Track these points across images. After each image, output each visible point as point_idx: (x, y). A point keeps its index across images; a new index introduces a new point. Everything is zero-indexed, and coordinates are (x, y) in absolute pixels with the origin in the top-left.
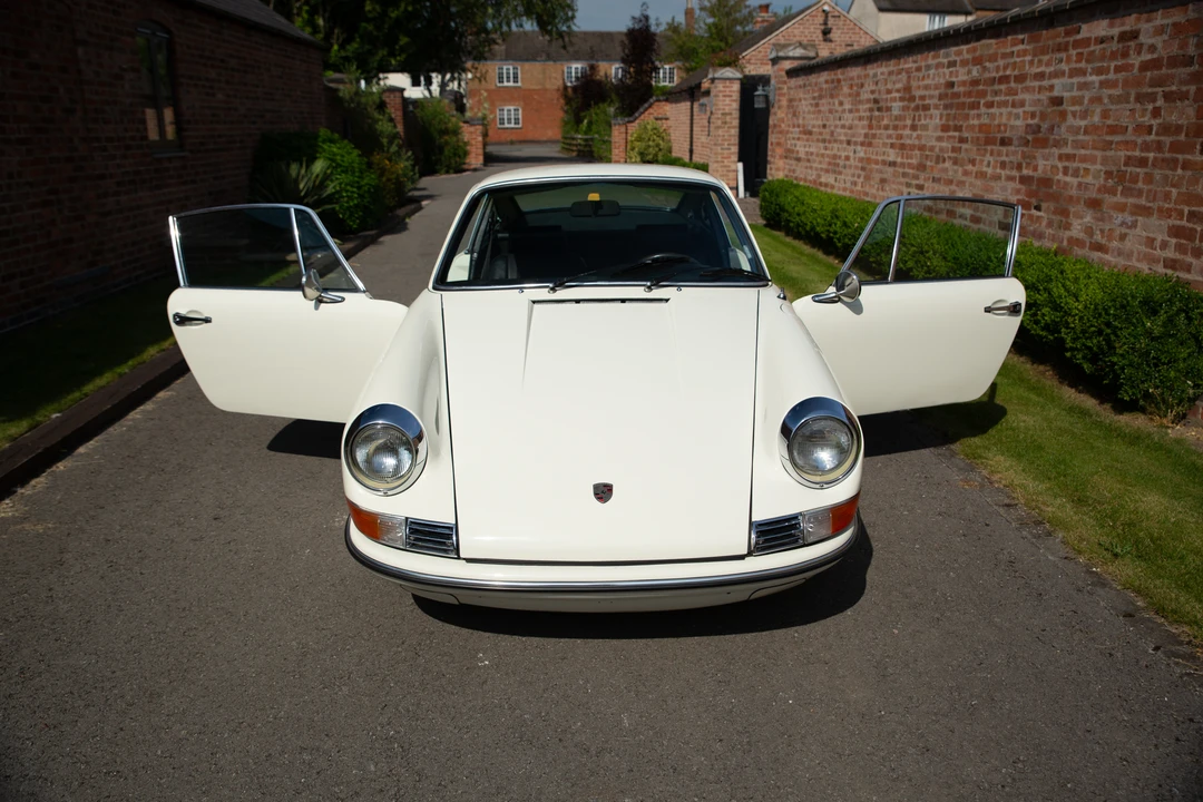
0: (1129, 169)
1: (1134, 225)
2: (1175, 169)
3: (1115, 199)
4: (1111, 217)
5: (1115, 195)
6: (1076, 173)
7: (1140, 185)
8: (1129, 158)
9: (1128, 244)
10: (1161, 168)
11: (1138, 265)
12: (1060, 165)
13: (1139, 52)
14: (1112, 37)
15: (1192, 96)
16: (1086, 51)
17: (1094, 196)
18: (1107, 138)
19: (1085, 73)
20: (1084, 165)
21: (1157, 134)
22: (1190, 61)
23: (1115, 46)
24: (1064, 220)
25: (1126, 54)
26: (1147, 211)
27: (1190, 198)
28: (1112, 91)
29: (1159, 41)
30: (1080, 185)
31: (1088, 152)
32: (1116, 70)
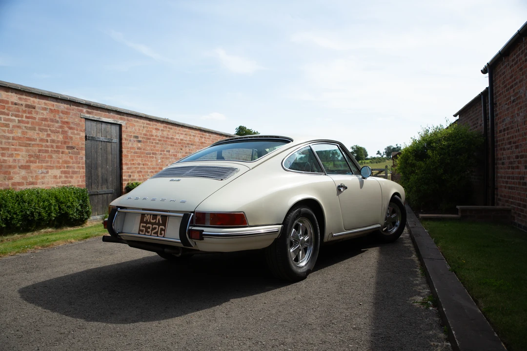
0: (41, 154)
1: (47, 172)
2: (59, 154)
4: (35, 171)
5: (36, 163)
6: (11, 155)
7: (47, 159)
8: (40, 150)
9: (46, 180)
10: (54, 153)
11: (52, 185)
13: (37, 114)
14: (22, 105)
15: (60, 132)
16: (6, 105)
17: (24, 164)
18: (27, 142)
19: (8, 115)
20: (16, 152)
21: (50, 142)
22: (57, 122)
23: (24, 108)
24: (7, 176)
25: (30, 113)
26: (52, 168)
27: (66, 162)
28: (26, 125)
29: (45, 112)
30: (15, 160)
31: (17, 147)
32: (27, 117)
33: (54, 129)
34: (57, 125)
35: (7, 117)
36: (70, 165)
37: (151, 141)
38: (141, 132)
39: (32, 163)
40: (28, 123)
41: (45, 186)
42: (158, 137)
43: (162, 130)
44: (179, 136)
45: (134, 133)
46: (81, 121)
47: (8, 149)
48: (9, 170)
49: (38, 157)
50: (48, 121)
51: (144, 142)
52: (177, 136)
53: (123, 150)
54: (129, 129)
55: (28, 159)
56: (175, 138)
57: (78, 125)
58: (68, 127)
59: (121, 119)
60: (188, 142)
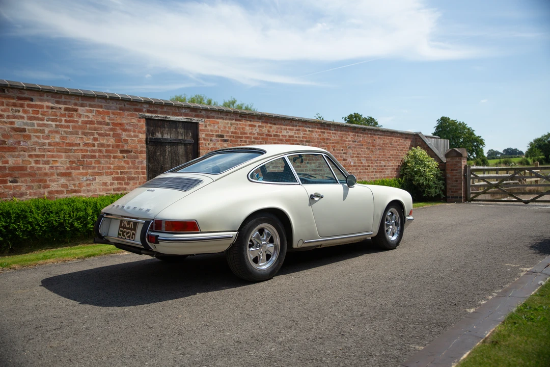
0: (85, 160)
1: (95, 179)
2: (110, 158)
3: (79, 171)
4: (78, 179)
5: (79, 170)
6: (47, 163)
7: (93, 165)
8: (84, 155)
9: (92, 187)
10: (104, 159)
11: (101, 193)
12: (30, 160)
13: (80, 117)
14: (60, 108)
15: (111, 135)
16: (40, 110)
17: (64, 171)
18: (67, 148)
19: (43, 120)
20: (53, 159)
21: (98, 147)
22: (108, 124)
23: (63, 112)
24: (42, 184)
25: (71, 116)
26: (100, 174)
27: (120, 167)
28: (66, 130)
29: (90, 115)
30: (52, 168)
31: (54, 154)
32: (66, 121)
33: (102, 132)
34: (106, 127)
35: (41, 122)
36: (126, 170)
37: (243, 139)
38: (227, 130)
39: (75, 169)
40: (68, 127)
41: (91, 194)
42: (254, 134)
43: (259, 126)
44: (287, 132)
45: (217, 131)
46: (139, 121)
47: (43, 156)
48: (45, 178)
49: (81, 163)
50: (94, 124)
51: (232, 141)
52: (284, 133)
53: (200, 151)
54: (209, 128)
55: (68, 165)
56: (280, 134)
57: (134, 126)
58: (121, 129)
59: (197, 116)
60: (301, 139)
